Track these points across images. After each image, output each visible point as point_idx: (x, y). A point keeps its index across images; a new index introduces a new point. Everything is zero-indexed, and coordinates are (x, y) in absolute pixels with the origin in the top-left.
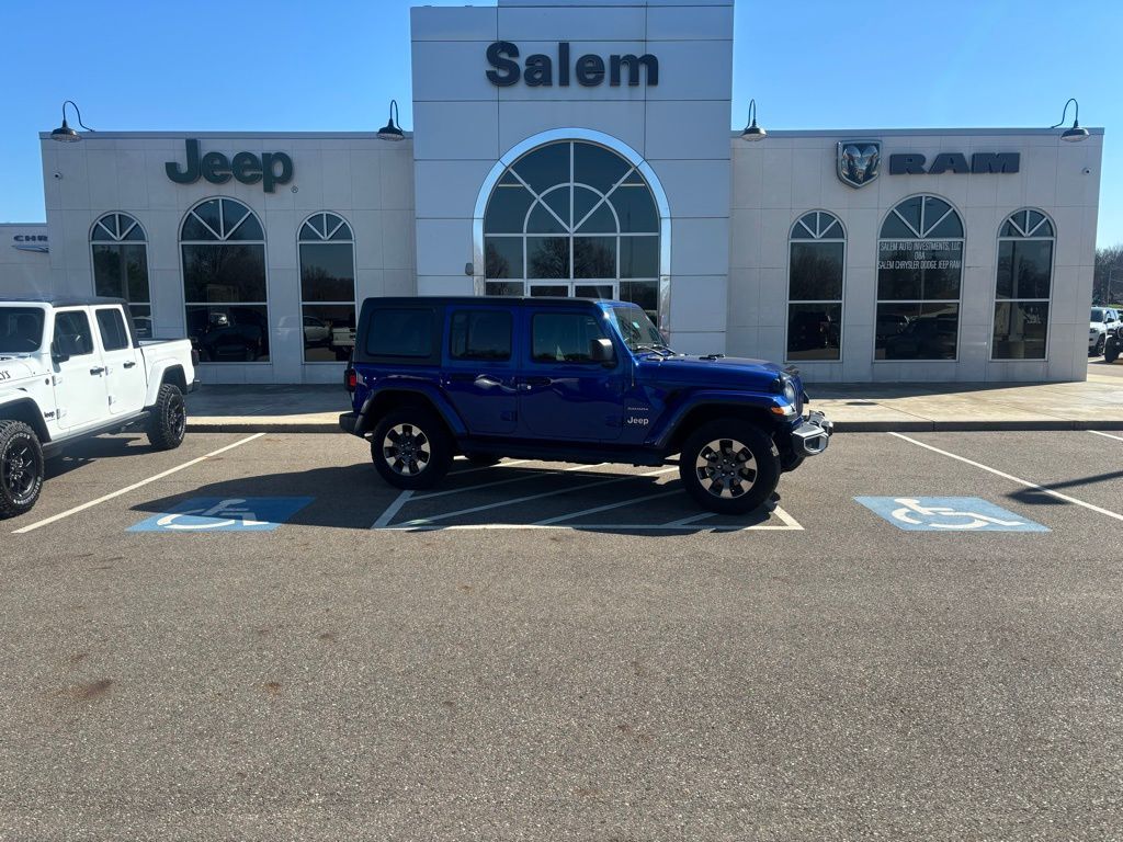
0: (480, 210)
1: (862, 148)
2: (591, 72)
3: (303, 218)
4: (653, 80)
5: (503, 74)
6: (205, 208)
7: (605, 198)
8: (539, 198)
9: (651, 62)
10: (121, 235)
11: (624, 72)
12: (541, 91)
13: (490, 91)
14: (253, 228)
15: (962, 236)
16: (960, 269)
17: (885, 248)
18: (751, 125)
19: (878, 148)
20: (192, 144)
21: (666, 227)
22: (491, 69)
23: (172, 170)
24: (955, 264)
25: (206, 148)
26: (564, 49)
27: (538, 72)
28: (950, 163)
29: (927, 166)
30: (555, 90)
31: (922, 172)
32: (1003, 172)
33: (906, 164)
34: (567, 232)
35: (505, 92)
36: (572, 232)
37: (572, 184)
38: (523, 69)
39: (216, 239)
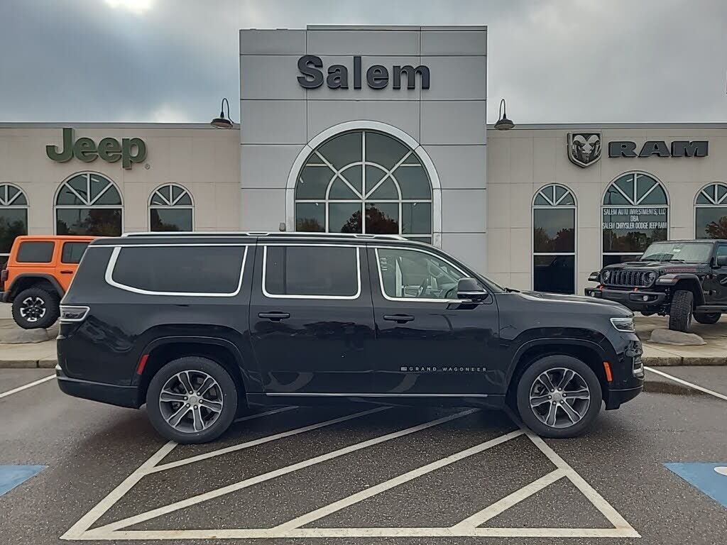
0: (292, 183)
1: (587, 136)
2: (378, 79)
3: (153, 188)
4: (426, 87)
5: (309, 79)
6: (76, 180)
7: (389, 173)
8: (338, 173)
9: (423, 71)
10: (9, 200)
11: (404, 80)
12: (340, 94)
13: (300, 93)
14: (114, 196)
15: (667, 204)
16: (666, 229)
17: (608, 213)
18: (502, 118)
19: (599, 137)
20: (68, 133)
21: (437, 195)
22: (301, 75)
23: (51, 150)
24: (662, 226)
25: (79, 135)
26: (358, 61)
27: (338, 79)
28: (655, 149)
29: (637, 151)
30: (351, 93)
31: (634, 155)
32: (696, 155)
33: (621, 150)
34: (360, 199)
35: (312, 94)
36: (364, 199)
37: (364, 163)
38: (326, 75)
39: (84, 204)
